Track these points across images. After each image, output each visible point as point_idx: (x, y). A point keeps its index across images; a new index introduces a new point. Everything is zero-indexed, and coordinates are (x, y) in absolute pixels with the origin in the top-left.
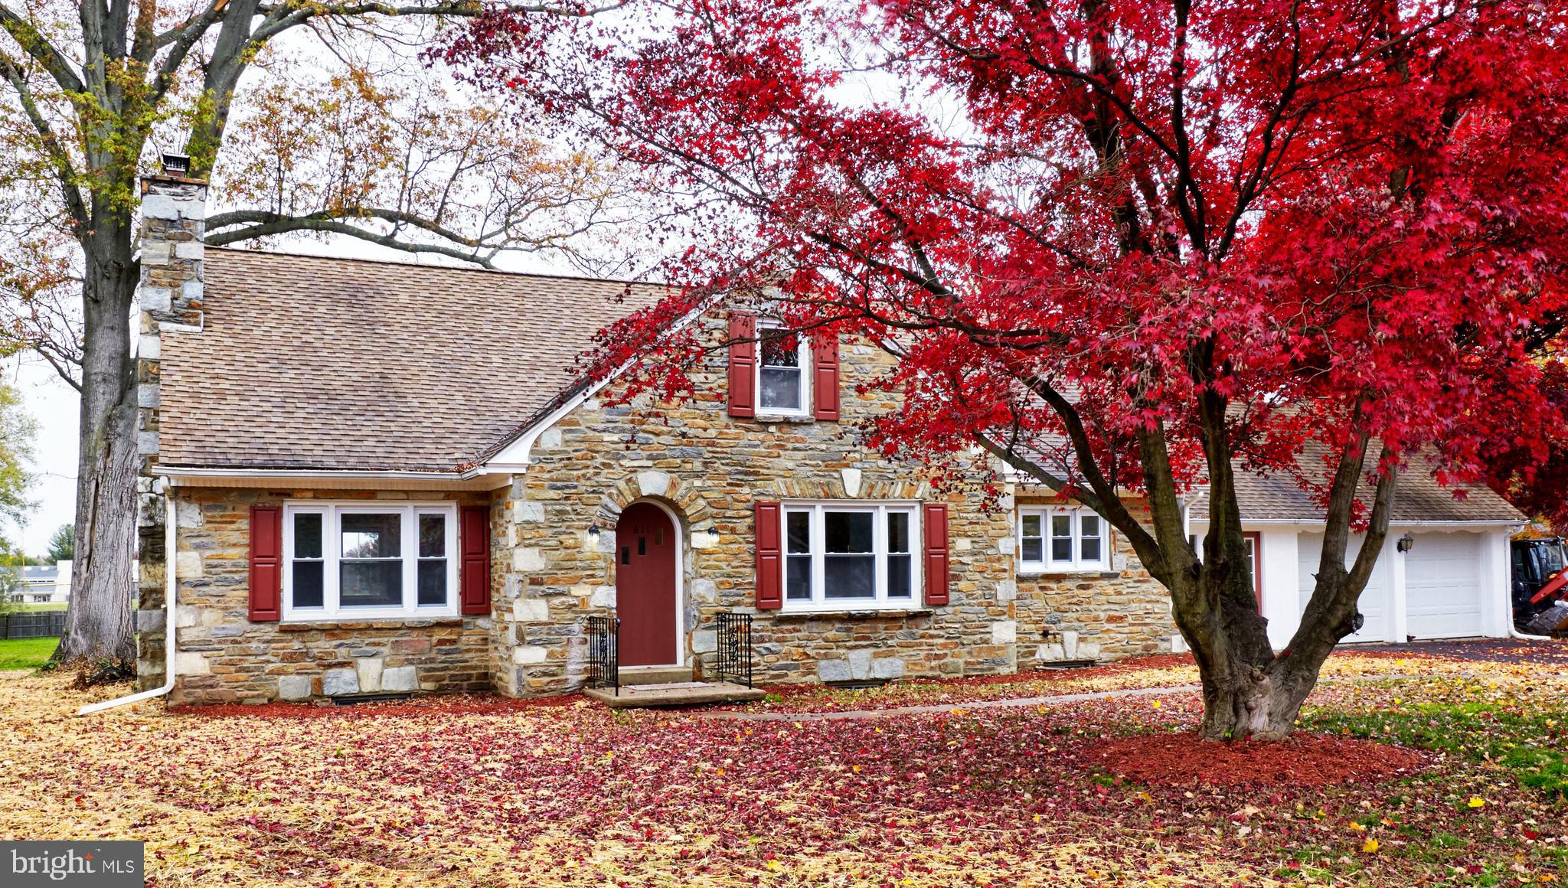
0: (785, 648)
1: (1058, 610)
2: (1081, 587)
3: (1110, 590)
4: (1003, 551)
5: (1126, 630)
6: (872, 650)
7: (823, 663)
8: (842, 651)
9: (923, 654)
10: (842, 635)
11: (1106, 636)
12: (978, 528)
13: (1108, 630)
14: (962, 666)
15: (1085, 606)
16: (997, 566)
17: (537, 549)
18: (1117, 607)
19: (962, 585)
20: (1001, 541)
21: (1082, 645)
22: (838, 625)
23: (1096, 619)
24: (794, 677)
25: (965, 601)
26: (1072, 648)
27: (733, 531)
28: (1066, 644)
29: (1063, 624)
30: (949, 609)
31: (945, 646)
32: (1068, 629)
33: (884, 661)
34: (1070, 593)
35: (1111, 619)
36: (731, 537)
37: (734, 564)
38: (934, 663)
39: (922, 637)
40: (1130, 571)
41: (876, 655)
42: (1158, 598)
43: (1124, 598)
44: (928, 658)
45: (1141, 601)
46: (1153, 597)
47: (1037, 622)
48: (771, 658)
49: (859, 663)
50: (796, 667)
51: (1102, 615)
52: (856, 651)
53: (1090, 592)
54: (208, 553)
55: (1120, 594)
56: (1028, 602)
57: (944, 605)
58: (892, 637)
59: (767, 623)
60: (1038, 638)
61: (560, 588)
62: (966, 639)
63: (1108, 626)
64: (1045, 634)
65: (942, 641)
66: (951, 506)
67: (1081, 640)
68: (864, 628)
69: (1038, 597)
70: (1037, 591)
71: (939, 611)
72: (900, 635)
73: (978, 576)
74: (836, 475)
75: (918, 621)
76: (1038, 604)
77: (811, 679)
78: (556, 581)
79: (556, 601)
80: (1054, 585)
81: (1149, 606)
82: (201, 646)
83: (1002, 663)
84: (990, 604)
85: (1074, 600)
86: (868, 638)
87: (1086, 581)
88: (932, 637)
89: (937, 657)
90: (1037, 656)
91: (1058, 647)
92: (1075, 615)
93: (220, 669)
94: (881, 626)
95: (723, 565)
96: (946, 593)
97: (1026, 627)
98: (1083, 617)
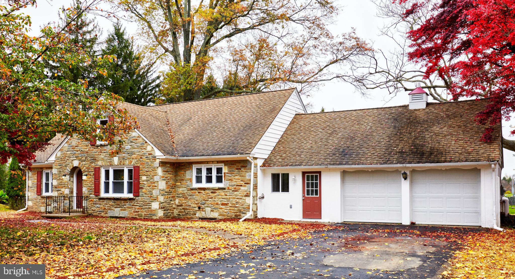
0: (101, 206)
1: (204, 200)
2: (212, 192)
3: (223, 194)
4: (155, 180)
5: (228, 209)
6: (120, 208)
7: (109, 211)
8: (113, 208)
9: (133, 211)
10: (113, 204)
11: (221, 210)
12: (148, 173)
13: (221, 208)
14: (143, 215)
15: (213, 199)
16: (153, 185)
17: (56, 180)
18: (225, 200)
19: (144, 190)
20: (155, 177)
21: (212, 213)
22: (112, 201)
23: (217, 204)
24: (103, 214)
25: (144, 195)
26: (208, 213)
27: (90, 175)
28: (207, 212)
29: (206, 205)
30: (140, 198)
31: (138, 209)
32: (207, 207)
33: (123, 212)
34: (208, 195)
35: (223, 204)
36: (90, 177)
37: (91, 183)
38: (136, 213)
39: (133, 205)
40: (230, 187)
41: (121, 210)
42: (241, 197)
43: (228, 197)
44: (134, 212)
45: (234, 198)
46: (239, 197)
47: (197, 204)
48: (98, 209)
49: (117, 212)
50: (103, 212)
51: (219, 203)
52: (117, 208)
53: (215, 194)
54: (32, 181)
55: (226, 195)
56: (194, 197)
57: (138, 196)
58: (125, 205)
59: (97, 199)
60: (197, 209)
61: (60, 189)
62: (144, 207)
63: (221, 207)
64: (199, 208)
65: (138, 207)
66: (141, 166)
67: (212, 211)
68: (118, 202)
69: (197, 195)
70: (197, 193)
71: (137, 198)
72: (127, 205)
73: (148, 188)
74: (112, 159)
75: (131, 201)
76: (198, 198)
77: (106, 215)
78: (59, 188)
79: (59, 192)
80: (203, 192)
81: (238, 200)
82: (32, 200)
83: (154, 215)
84: (151, 197)
85: (209, 197)
86: (119, 205)
87: (214, 191)
88: (135, 206)
89: (137, 212)
90: (197, 215)
91: (204, 213)
92: (210, 202)
93: (34, 205)
94: (123, 202)
95: (89, 184)
96: (139, 193)
97: (193, 205)
98: (213, 203)
